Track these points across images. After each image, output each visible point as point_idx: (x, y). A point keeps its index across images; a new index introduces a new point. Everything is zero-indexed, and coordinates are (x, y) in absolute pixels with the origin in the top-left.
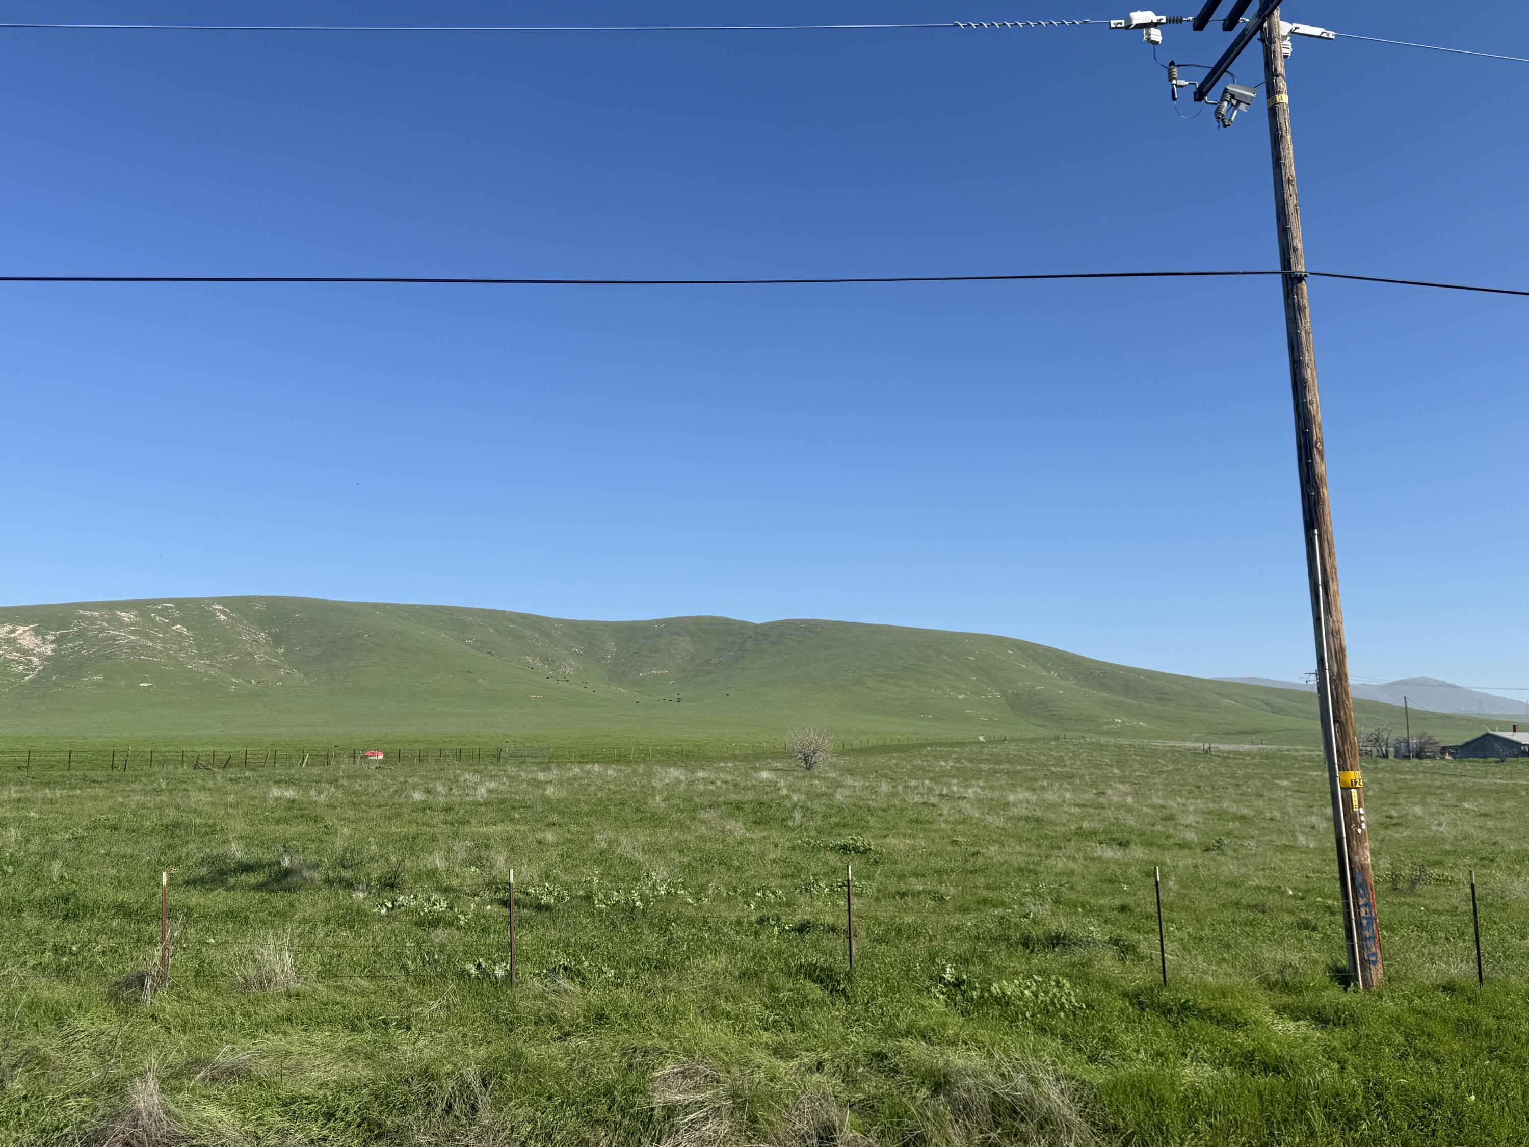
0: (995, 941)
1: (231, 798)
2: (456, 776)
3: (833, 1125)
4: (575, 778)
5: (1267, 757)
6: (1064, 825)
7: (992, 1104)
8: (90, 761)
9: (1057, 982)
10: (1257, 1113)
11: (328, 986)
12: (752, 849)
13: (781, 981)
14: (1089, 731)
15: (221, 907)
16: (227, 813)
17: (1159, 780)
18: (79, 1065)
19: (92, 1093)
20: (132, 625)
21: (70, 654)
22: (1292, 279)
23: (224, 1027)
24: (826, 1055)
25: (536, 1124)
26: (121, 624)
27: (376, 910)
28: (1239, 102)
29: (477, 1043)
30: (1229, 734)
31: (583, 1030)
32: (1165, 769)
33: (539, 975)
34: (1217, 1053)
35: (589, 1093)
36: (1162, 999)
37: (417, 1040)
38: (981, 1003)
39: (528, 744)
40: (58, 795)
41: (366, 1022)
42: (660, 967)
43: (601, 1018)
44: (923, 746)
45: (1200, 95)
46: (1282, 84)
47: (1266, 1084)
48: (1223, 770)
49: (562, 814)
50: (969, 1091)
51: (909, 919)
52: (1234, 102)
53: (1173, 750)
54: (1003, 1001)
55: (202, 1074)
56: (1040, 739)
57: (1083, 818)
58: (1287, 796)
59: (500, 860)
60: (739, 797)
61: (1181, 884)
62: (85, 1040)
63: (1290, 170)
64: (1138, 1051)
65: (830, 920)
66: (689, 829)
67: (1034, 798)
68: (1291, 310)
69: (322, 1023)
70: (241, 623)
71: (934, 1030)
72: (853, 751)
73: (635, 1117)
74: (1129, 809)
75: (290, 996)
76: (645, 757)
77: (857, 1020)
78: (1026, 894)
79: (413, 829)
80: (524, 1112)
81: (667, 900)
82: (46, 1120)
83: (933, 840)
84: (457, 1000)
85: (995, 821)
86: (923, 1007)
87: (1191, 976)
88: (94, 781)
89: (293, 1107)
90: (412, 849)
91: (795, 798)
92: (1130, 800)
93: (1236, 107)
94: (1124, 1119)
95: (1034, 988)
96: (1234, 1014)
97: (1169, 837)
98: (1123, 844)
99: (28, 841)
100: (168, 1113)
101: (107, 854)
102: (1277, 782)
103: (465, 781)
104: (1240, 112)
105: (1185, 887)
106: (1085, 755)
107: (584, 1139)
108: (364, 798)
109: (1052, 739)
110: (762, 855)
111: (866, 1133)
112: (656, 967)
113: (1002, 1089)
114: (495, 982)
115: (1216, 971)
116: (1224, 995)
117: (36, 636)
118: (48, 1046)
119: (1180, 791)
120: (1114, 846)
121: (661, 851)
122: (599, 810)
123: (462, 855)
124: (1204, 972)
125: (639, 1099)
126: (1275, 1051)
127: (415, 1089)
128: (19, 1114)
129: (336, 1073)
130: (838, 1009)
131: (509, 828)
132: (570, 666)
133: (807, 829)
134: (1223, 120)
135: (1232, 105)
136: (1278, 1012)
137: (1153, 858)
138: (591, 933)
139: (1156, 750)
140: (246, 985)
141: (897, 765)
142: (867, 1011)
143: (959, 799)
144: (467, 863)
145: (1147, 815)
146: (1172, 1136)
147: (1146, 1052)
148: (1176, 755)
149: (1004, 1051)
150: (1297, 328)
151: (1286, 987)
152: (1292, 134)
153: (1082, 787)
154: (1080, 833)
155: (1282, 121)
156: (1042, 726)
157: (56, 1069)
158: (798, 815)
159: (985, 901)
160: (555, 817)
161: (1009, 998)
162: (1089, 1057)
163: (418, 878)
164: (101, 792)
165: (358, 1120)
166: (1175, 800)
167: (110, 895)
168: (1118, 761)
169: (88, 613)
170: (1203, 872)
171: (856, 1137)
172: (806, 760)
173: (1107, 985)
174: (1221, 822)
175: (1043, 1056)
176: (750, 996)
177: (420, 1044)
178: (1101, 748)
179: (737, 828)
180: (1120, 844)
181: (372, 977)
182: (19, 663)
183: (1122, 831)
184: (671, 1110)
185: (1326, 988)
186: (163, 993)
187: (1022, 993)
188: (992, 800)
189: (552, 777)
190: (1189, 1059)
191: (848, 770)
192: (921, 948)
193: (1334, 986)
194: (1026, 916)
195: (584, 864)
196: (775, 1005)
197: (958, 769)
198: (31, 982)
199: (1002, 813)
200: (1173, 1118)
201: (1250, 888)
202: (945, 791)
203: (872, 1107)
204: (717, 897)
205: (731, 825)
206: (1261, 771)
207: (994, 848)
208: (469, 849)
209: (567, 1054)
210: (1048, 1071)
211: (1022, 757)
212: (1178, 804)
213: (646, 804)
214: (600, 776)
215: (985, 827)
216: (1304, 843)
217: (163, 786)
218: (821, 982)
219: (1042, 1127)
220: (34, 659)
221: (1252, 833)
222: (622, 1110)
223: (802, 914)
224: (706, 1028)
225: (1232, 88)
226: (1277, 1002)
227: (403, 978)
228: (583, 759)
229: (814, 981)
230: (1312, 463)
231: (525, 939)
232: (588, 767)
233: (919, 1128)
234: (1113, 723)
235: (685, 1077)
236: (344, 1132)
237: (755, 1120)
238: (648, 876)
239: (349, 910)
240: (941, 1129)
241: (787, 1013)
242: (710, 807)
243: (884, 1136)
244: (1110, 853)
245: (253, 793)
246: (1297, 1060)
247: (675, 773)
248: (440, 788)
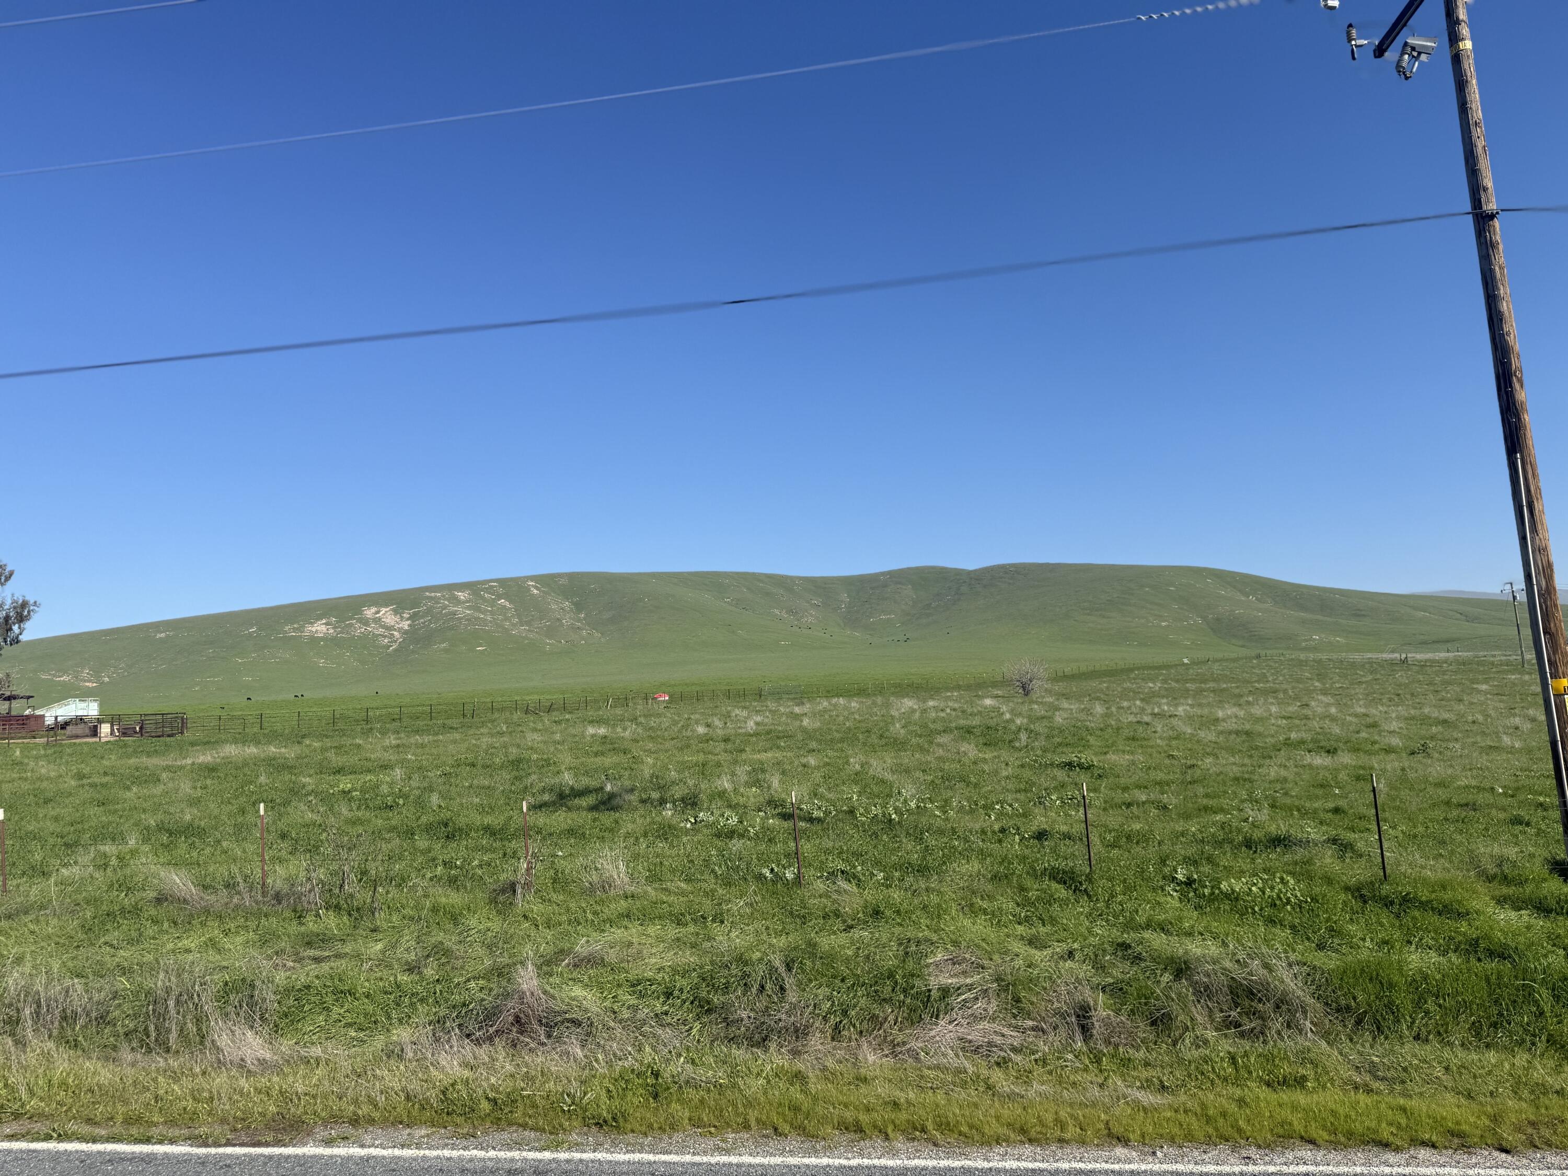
0: (1219, 844)
1: (558, 737)
2: (729, 712)
3: (1088, 1005)
4: (825, 711)
5: (1464, 664)
6: (1273, 736)
7: (1230, 987)
8: (446, 712)
9: (1282, 879)
10: (1485, 996)
11: (655, 889)
12: (986, 768)
13: (1028, 882)
14: (1288, 648)
15: (564, 826)
16: (556, 749)
17: (1360, 690)
18: (473, 955)
19: (486, 976)
20: (467, 602)
21: (422, 627)
22: (1483, 218)
23: (579, 924)
24: (1076, 946)
25: (833, 1002)
26: (457, 601)
27: (682, 825)
28: (1419, 53)
29: (778, 934)
30: (1424, 644)
31: (864, 924)
32: (1364, 679)
33: (821, 877)
34: (1441, 941)
35: (875, 976)
36: (1383, 892)
37: (730, 931)
38: (1212, 899)
39: (783, 684)
40: (426, 740)
41: (688, 917)
42: (922, 870)
43: (877, 913)
44: (1131, 670)
45: (1380, 51)
46: (1465, 31)
47: (1492, 969)
48: (1421, 677)
49: (819, 741)
50: (1209, 976)
51: (1137, 826)
52: (1415, 54)
53: (1371, 662)
54: (1232, 897)
55: (566, 961)
56: (1242, 659)
57: (1290, 729)
58: (1487, 699)
59: (775, 783)
60: (969, 722)
61: (1392, 787)
62: (476, 936)
63: (1477, 112)
64: (1364, 940)
65: (1064, 828)
66: (928, 751)
67: (1242, 713)
68: (1484, 246)
69: (654, 918)
70: (550, 595)
71: (1171, 923)
72: (1066, 678)
73: (916, 997)
74: (1333, 719)
75: (627, 897)
76: (880, 690)
77: (1100, 915)
78: (1243, 801)
79: (701, 757)
80: (823, 992)
81: (918, 813)
82: (456, 998)
83: (1151, 755)
84: (758, 898)
85: (1207, 735)
86: (1159, 903)
87: (1409, 871)
88: (451, 728)
89: (639, 988)
90: (703, 774)
91: (1018, 722)
92: (1333, 710)
93: (1417, 58)
94: (1354, 998)
95: (1260, 885)
96: (1455, 906)
97: (1374, 743)
98: (1331, 752)
99: (410, 778)
100: (545, 992)
101: (471, 786)
102: (1475, 686)
103: (736, 716)
104: (1421, 63)
105: (1396, 789)
106: (1285, 671)
107: (874, 1015)
108: (659, 733)
109: (1254, 658)
110: (996, 772)
111: (1118, 1012)
112: (918, 871)
113: (1239, 974)
114: (786, 883)
115: (1434, 866)
116: (1444, 888)
117: (395, 615)
118: (450, 941)
119: (1380, 699)
120: (1323, 754)
121: (907, 771)
122: (849, 737)
123: (744, 778)
124: (1422, 867)
125: (917, 982)
126: (1499, 939)
127: (734, 972)
128: (435, 993)
129: (669, 959)
130: (1082, 906)
131: (778, 755)
132: (812, 615)
133: (1033, 748)
134: (1404, 73)
135: (1413, 56)
136: (1499, 902)
137: (1360, 763)
138: (857, 842)
139: (1354, 662)
140: (592, 889)
141: (1107, 688)
142: (1108, 907)
143: (1170, 716)
144: (748, 785)
145: (1351, 723)
146: (1403, 1015)
147: (1372, 940)
148: (1373, 667)
149: (1238, 940)
150: (1490, 263)
151: (1506, 880)
152: (1477, 79)
153: (1286, 701)
154: (1288, 743)
155: (1466, 67)
156: (1243, 646)
157: (457, 959)
158: (1023, 736)
159: (1206, 809)
160: (814, 745)
161: (1239, 894)
162: (1317, 945)
163: (711, 798)
164: (457, 736)
165: (692, 998)
166: (1377, 708)
167: (478, 820)
168: (1318, 675)
169: (433, 594)
170: (1411, 775)
171: (1109, 1015)
172: (1024, 688)
173: (1329, 880)
174: (1424, 727)
175: (1274, 945)
176: (1002, 896)
177: (733, 935)
178: (1301, 663)
179: (970, 749)
180: (1328, 752)
181: (688, 880)
182: (385, 637)
183: (1329, 740)
184: (945, 992)
185: (1545, 880)
186: (530, 897)
187: (1250, 889)
188: (1202, 717)
189: (806, 710)
190: (1414, 946)
191: (1063, 695)
192: (1152, 852)
193: (1553, 878)
194: (1246, 820)
195: (844, 783)
196: (1026, 903)
197: (1166, 689)
198: (431, 891)
199: (1213, 728)
200: (1404, 1000)
201: (1459, 787)
202: (1156, 710)
203: (1121, 989)
204: (961, 809)
205: (964, 747)
206: (1459, 677)
207: (1209, 760)
208: (749, 773)
209: (852, 943)
210: (1280, 958)
211: (1226, 676)
212: (1380, 712)
213: (888, 730)
214: (846, 708)
215: (1198, 741)
216: (1509, 743)
217: (504, 729)
218: (1065, 883)
219: (1278, 1007)
220: (396, 633)
221: (1456, 736)
222: (904, 991)
223: (1040, 821)
224: (967, 922)
225: (1411, 41)
226: (1497, 893)
227: (713, 881)
228: (832, 692)
229: (1059, 883)
230: (1512, 391)
231: (807, 847)
232: (834, 700)
233: (1165, 1007)
234: (1311, 639)
235: (954, 964)
236: (681, 1006)
237: (1018, 1000)
238: (899, 793)
239: (661, 827)
240: (1185, 1008)
241: (1037, 909)
242: (944, 731)
243: (1134, 1014)
244: (1319, 760)
245: (573, 732)
246: (1520, 947)
247: (909, 703)
248: (717, 722)
